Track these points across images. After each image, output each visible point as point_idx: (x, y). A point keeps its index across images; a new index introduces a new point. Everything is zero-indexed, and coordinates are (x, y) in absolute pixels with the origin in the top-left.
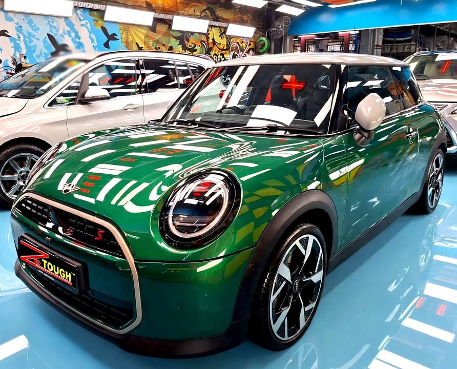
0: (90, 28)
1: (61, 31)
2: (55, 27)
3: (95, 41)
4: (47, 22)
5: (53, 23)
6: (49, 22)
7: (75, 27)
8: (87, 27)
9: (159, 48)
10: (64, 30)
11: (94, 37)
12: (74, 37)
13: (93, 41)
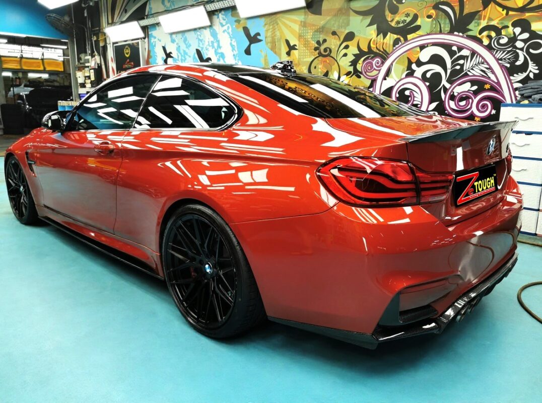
0: (231, 33)
1: (207, 43)
2: (201, 41)
3: (236, 49)
4: (196, 36)
5: (200, 36)
6: (198, 35)
7: (218, 36)
8: (229, 33)
9: (325, 41)
10: (209, 42)
11: (235, 44)
12: (216, 48)
13: (233, 50)
